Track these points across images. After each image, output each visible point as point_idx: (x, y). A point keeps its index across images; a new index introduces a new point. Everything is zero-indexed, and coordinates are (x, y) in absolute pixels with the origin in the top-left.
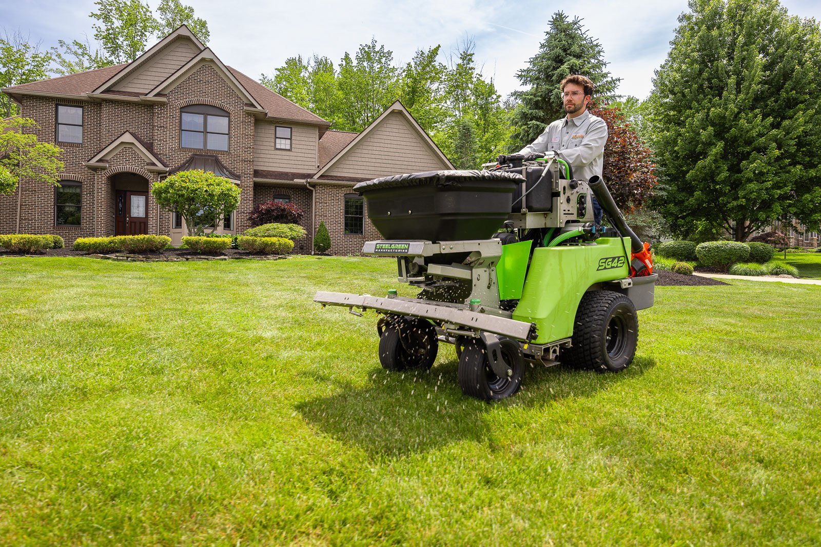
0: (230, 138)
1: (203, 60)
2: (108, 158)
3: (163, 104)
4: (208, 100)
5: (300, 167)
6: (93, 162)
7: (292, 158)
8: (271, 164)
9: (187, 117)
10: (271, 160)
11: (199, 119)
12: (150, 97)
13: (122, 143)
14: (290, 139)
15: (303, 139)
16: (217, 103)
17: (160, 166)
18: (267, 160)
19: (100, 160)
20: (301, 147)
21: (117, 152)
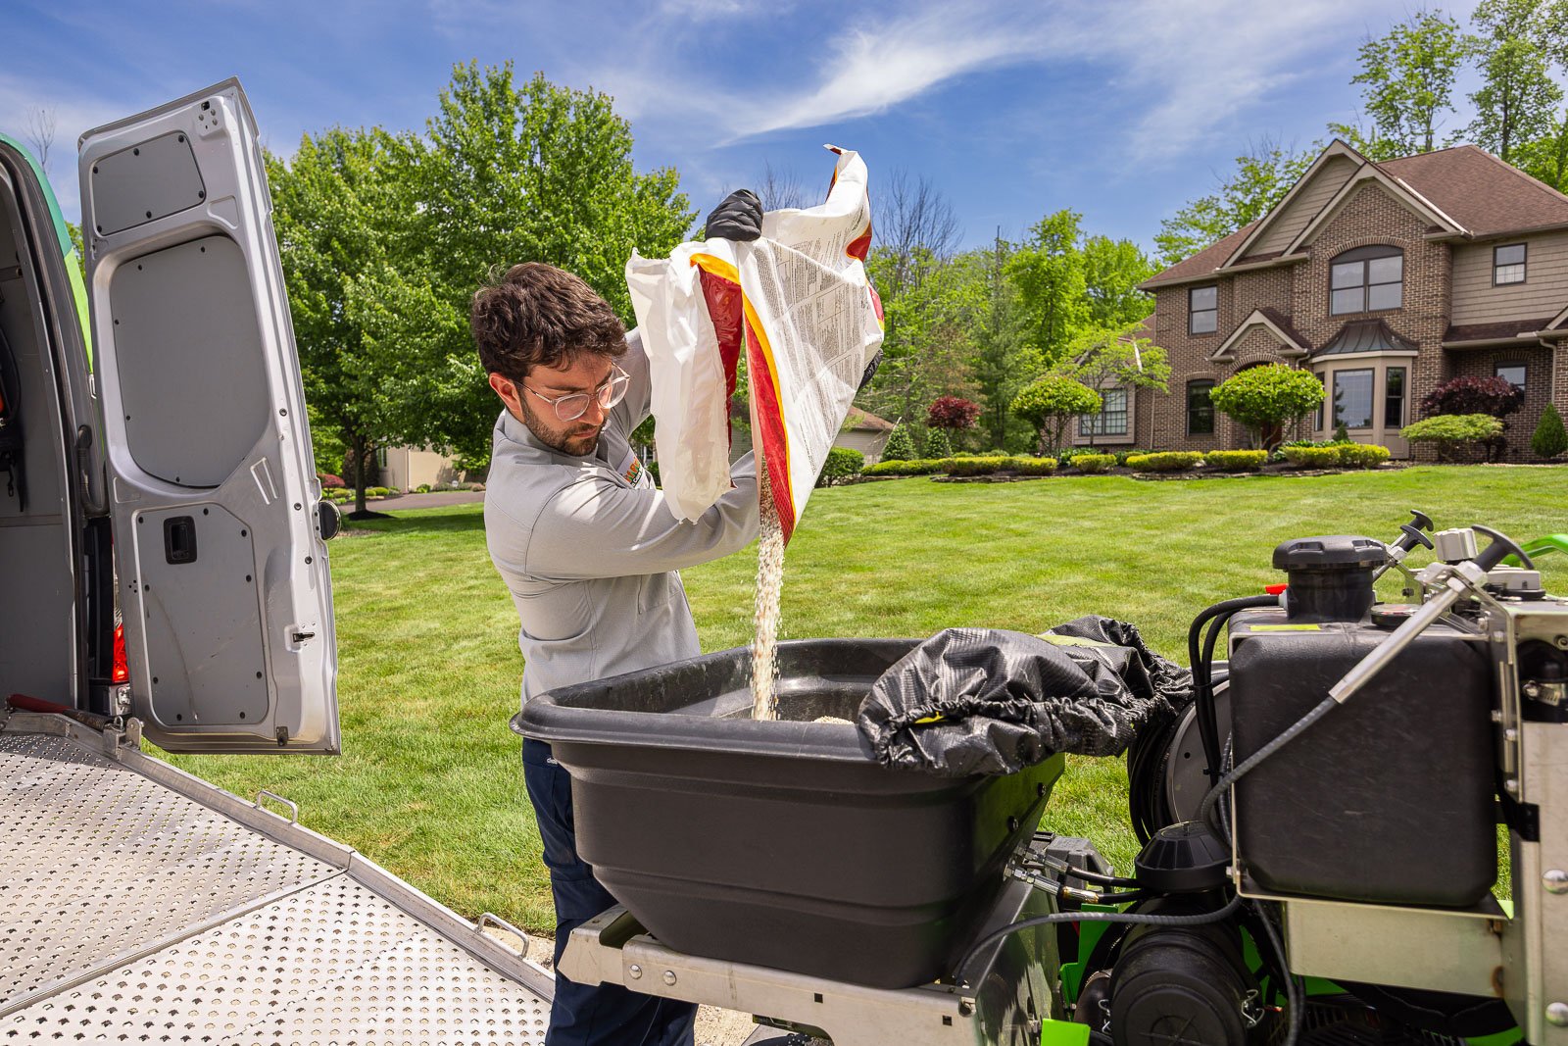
0: (1404, 286)
1: (1361, 182)
2: (1235, 348)
3: (1304, 261)
4: (1370, 238)
5: (1543, 308)
6: (1217, 356)
7: (1525, 296)
8: (1485, 313)
9: (1340, 271)
10: (1484, 306)
11: (1359, 268)
12: (1287, 257)
13: (1251, 325)
14: (1525, 263)
15: (1550, 257)
16: (1384, 238)
17: (1297, 348)
18: (1477, 307)
19: (1227, 352)
20: (1545, 272)
21: (1245, 338)
